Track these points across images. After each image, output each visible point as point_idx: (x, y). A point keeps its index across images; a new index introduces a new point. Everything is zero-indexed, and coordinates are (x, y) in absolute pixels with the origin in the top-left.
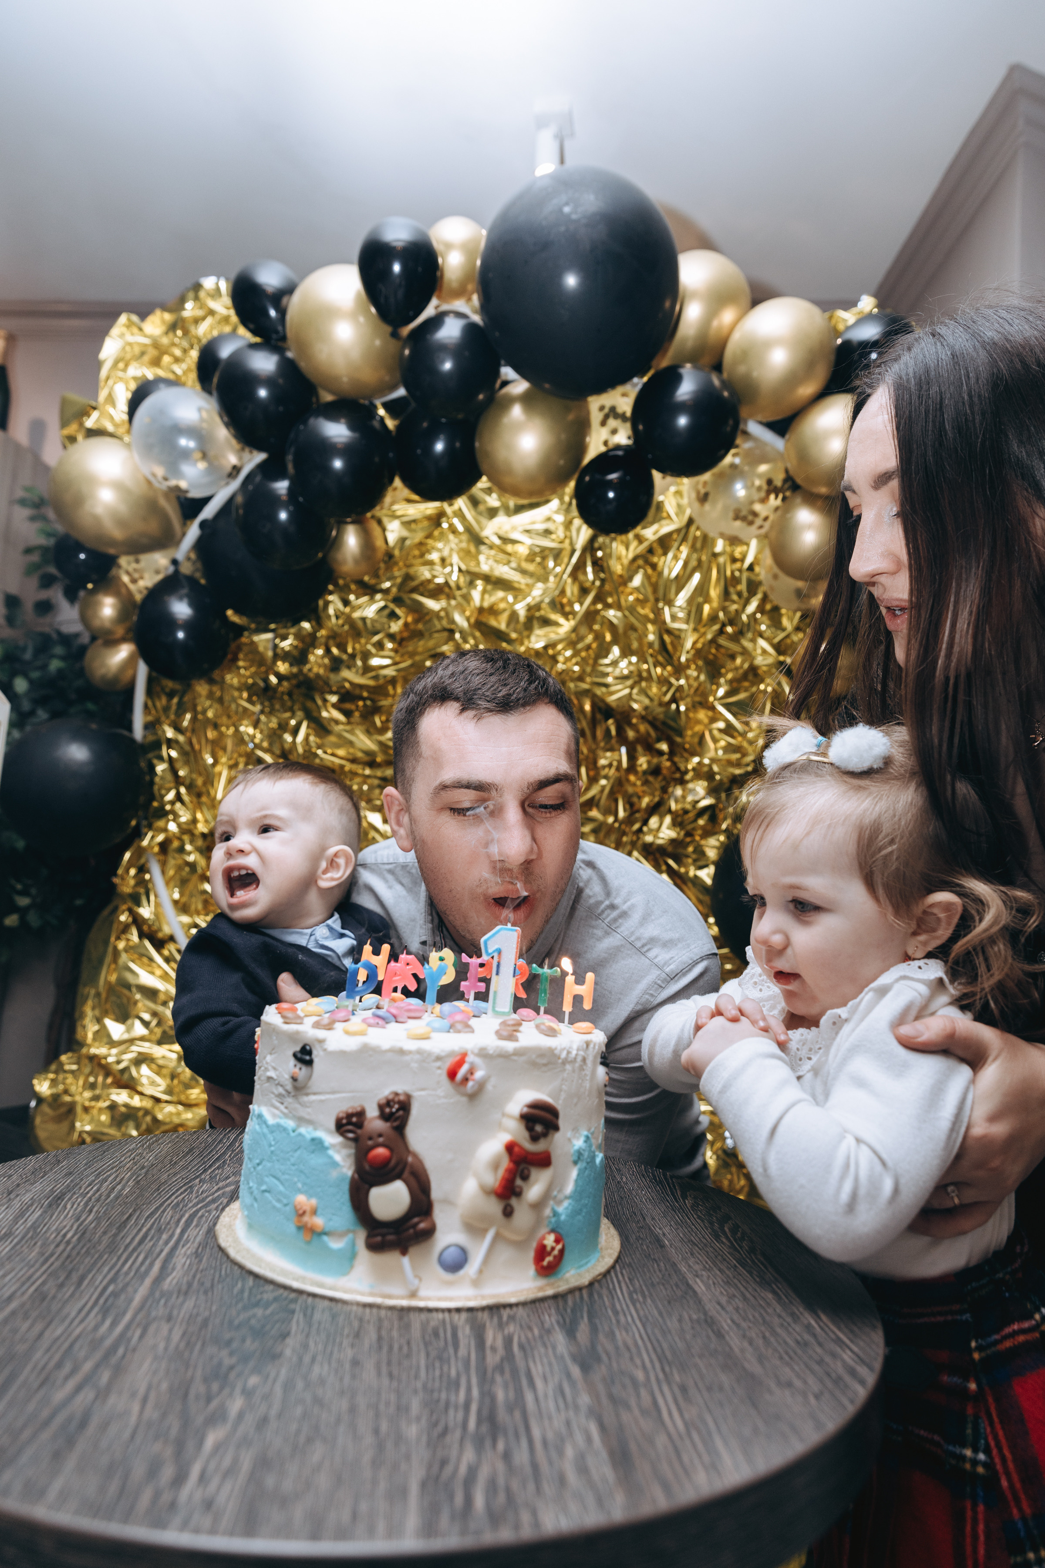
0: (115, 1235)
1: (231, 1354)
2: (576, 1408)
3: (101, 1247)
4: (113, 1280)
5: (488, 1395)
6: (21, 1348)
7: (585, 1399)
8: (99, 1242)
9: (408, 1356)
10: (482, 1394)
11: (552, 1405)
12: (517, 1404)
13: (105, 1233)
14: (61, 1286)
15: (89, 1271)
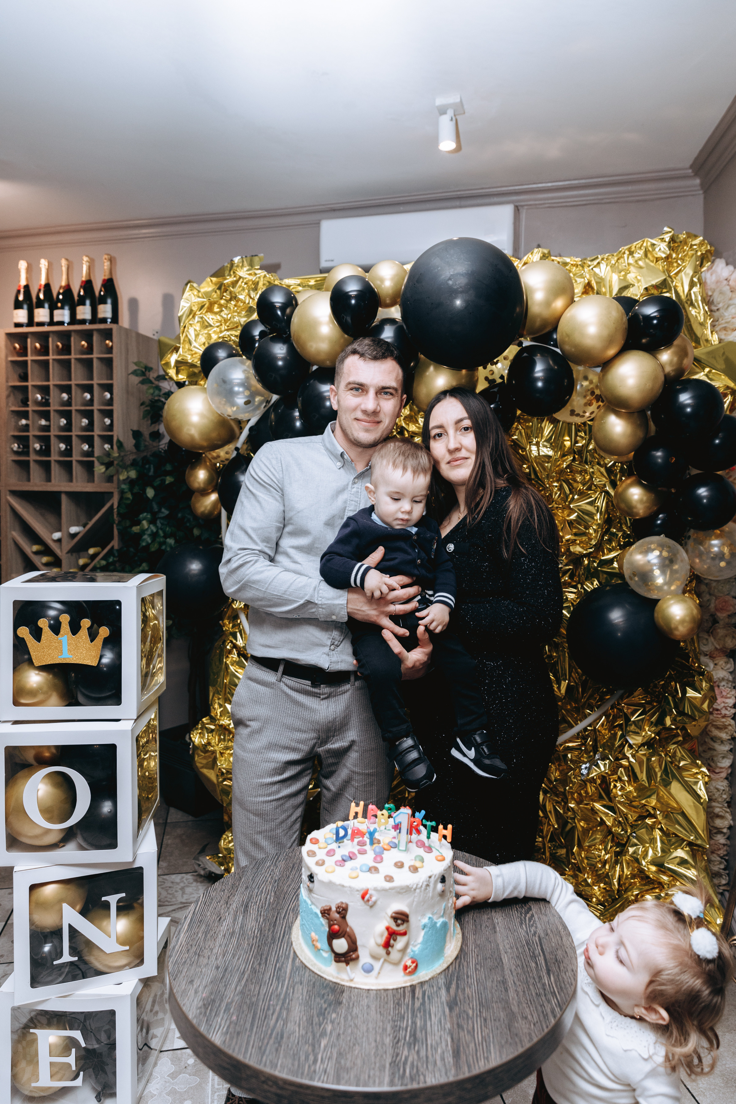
0: (273, 931)
1: (325, 1002)
2: (445, 1029)
3: (269, 940)
4: (277, 961)
5: (414, 1023)
6: (254, 999)
7: (448, 1026)
8: (268, 936)
9: (387, 1003)
10: (412, 1023)
11: (436, 1028)
12: (424, 1028)
13: (269, 930)
14: (260, 964)
15: (268, 955)
